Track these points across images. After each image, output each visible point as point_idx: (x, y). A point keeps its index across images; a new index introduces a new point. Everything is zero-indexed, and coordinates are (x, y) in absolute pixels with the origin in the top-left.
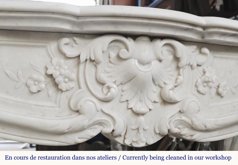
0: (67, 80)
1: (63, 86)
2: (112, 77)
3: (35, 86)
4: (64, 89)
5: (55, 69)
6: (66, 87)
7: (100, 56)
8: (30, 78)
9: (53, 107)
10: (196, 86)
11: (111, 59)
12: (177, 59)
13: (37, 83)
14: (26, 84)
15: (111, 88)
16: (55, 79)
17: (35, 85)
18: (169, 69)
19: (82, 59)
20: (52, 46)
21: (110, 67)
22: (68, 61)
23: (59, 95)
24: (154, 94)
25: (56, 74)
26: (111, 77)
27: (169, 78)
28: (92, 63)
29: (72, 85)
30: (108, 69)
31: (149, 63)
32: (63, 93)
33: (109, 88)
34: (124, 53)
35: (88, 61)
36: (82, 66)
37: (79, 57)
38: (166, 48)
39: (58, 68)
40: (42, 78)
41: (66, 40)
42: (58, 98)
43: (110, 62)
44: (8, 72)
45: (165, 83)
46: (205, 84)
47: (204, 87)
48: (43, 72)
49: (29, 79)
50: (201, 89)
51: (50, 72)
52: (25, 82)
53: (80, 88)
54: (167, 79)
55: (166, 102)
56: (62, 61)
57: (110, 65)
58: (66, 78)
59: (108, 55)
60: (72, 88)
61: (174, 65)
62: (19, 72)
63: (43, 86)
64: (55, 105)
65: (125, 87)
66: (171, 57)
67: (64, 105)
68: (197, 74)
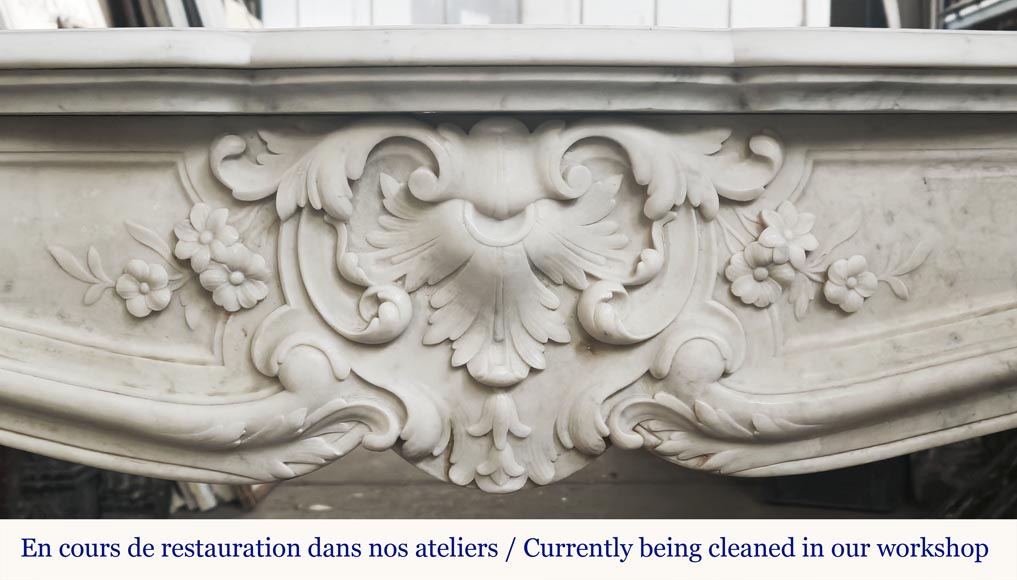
0: (238, 276)
1: (229, 297)
2: (392, 264)
3: (142, 297)
4: (232, 307)
5: (200, 242)
6: (238, 300)
7: (338, 196)
8: (127, 272)
9: (203, 364)
10: (725, 280)
11: (384, 201)
12: (637, 190)
13: (145, 286)
14: (115, 288)
15: (384, 300)
16: (198, 275)
17: (142, 293)
18: (610, 224)
19: (285, 204)
20: (192, 165)
21: (385, 229)
22: (242, 213)
23: (220, 324)
24: (548, 313)
25: (200, 256)
26: (387, 261)
27: (608, 258)
28: (318, 220)
29: (256, 291)
30: (378, 236)
31: (515, 213)
32: (231, 317)
33: (378, 301)
34: (425, 183)
35: (305, 213)
36: (287, 229)
37: (272, 197)
38: (586, 153)
39: (207, 236)
40: (161, 272)
41: (231, 144)
42: (218, 333)
43: (385, 210)
44: (57, 251)
45: (589, 276)
46: (762, 272)
47: (760, 280)
48: (165, 249)
49: (123, 273)
50: (746, 288)
51: (184, 250)
52: (111, 282)
53: (284, 301)
54: (602, 260)
55: (595, 343)
56: (224, 213)
57: (385, 219)
58: (233, 269)
59: (376, 188)
60: (259, 302)
61: (628, 212)
62: (93, 252)
63: (164, 296)
64: (208, 357)
65: (441, 296)
66: (614, 181)
67: (236, 358)
68: (731, 236)
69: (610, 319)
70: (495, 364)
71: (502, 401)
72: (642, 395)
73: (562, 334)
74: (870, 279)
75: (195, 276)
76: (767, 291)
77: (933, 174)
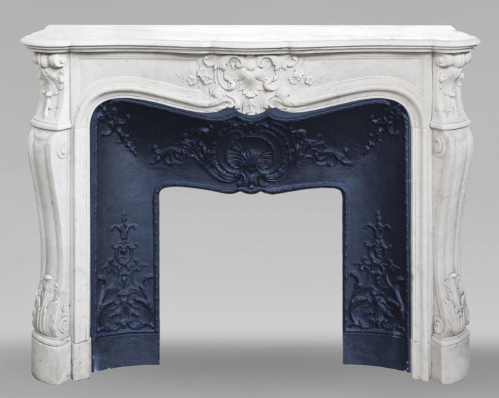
0: (208, 79)
1: (206, 82)
3: (191, 82)
4: (206, 84)
6: (208, 83)
7: (224, 67)
10: (288, 80)
11: (232, 67)
12: (273, 66)
13: (192, 80)
14: (187, 81)
18: (269, 71)
19: (215, 68)
20: (200, 60)
21: (232, 72)
22: (208, 69)
23: (204, 87)
24: (259, 86)
25: (202, 76)
26: (232, 77)
27: (269, 76)
28: (221, 70)
29: (210, 81)
31: (253, 70)
32: (206, 86)
33: (231, 84)
34: (238, 65)
35: (219, 69)
36: (216, 71)
37: (213, 66)
38: (265, 60)
39: (203, 72)
40: (195, 78)
41: (207, 57)
44: (177, 73)
45: (266, 79)
47: (295, 80)
48: (195, 74)
49: (189, 78)
50: (292, 81)
51: (198, 75)
52: (187, 79)
53: (215, 83)
55: (266, 91)
56: (205, 69)
57: (232, 70)
59: (230, 65)
60: (211, 83)
61: (272, 69)
62: (184, 74)
63: (195, 82)
64: (202, 92)
65: (241, 82)
66: (269, 64)
67: (207, 92)
68: (290, 72)
69: (269, 87)
70: (250, 94)
71: (251, 100)
72: (275, 99)
73: (261, 89)
74: (314, 80)
75: (201, 79)
76: (296, 82)
77: (325, 61)
